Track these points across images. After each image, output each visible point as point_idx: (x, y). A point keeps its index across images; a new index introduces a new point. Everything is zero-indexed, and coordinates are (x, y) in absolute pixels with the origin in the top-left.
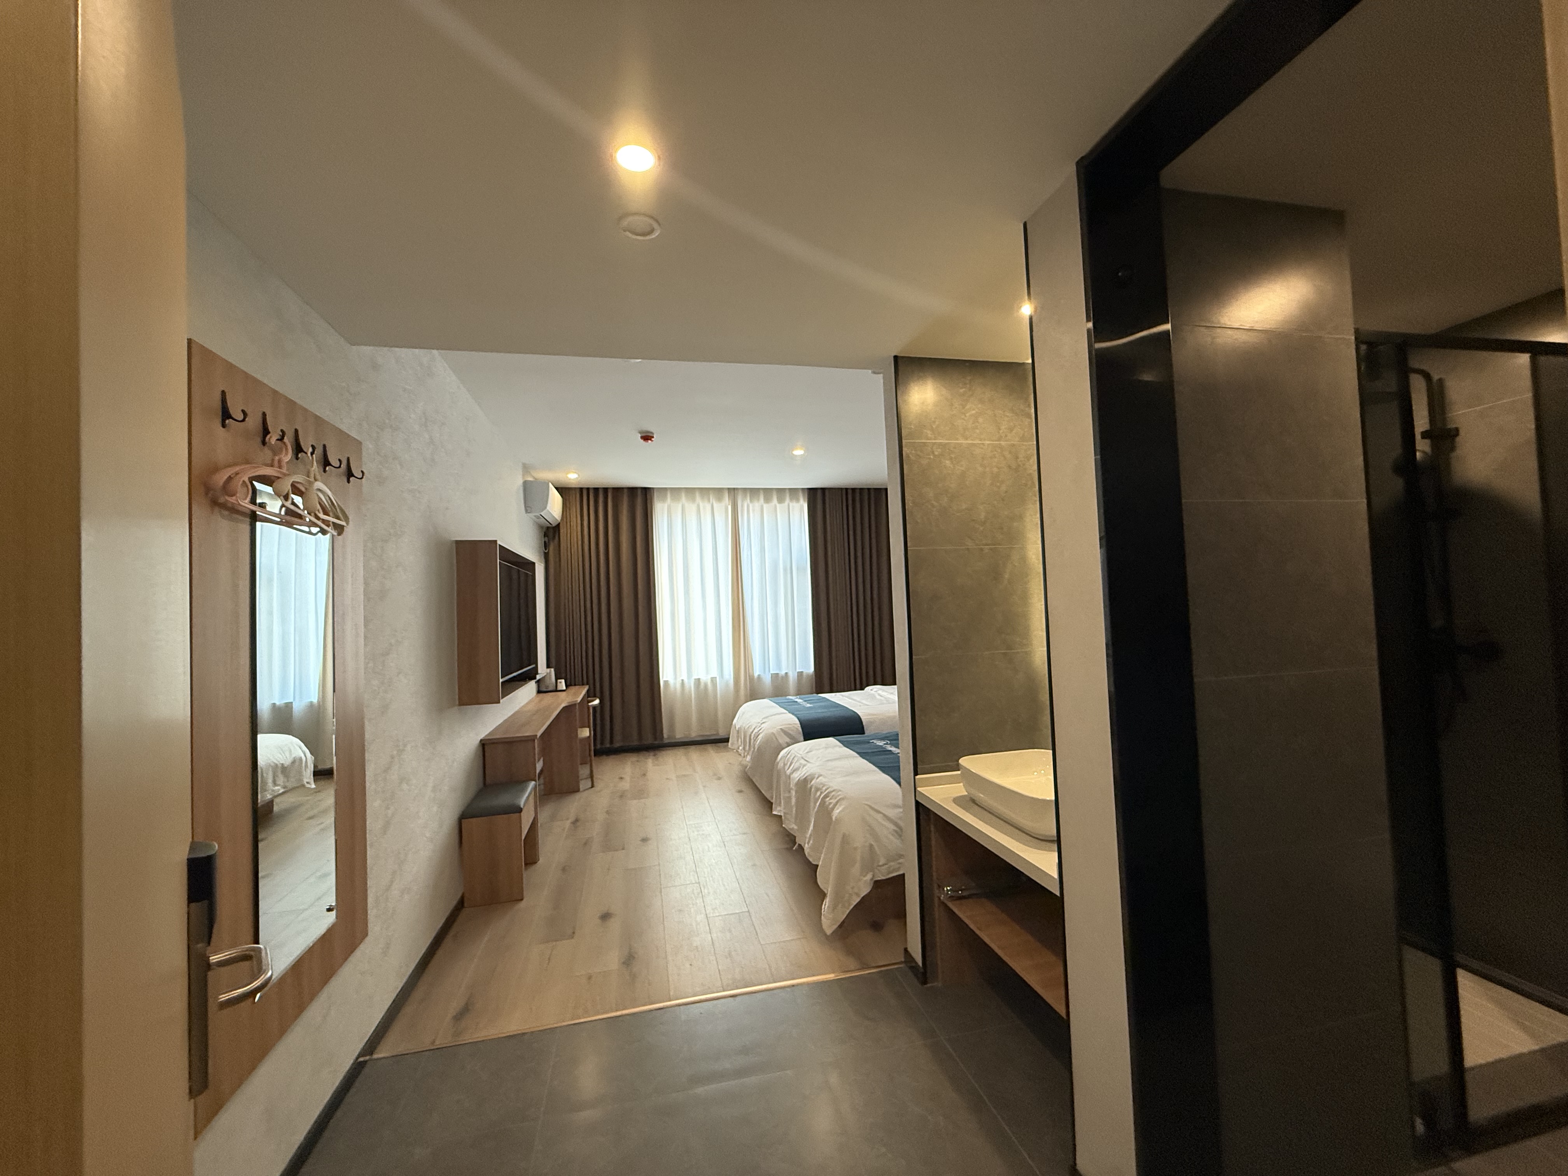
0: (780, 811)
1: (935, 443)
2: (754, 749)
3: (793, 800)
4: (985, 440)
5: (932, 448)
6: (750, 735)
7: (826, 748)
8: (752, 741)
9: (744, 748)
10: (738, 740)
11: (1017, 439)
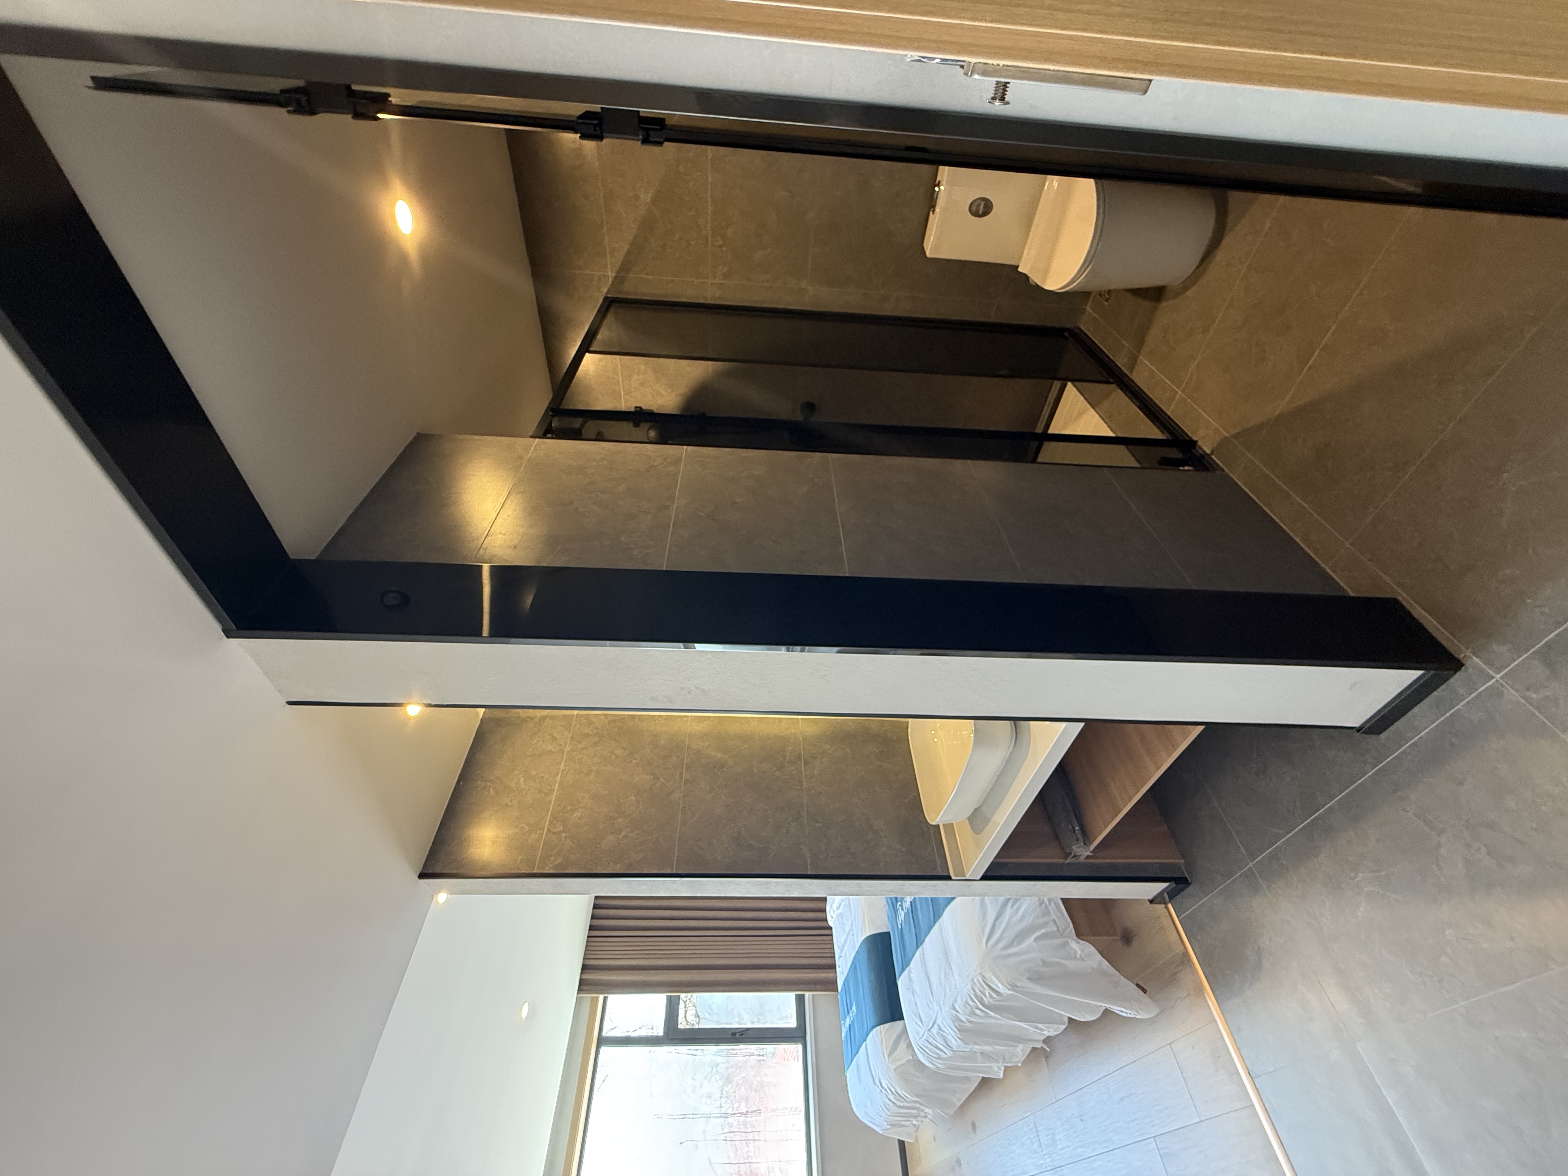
0: (999, 1068)
1: (549, 830)
2: (915, 1102)
3: (987, 1048)
4: (559, 769)
5: (554, 833)
6: (900, 1107)
7: (913, 992)
8: (906, 1104)
9: (915, 1117)
10: (904, 1126)
11: (566, 733)
